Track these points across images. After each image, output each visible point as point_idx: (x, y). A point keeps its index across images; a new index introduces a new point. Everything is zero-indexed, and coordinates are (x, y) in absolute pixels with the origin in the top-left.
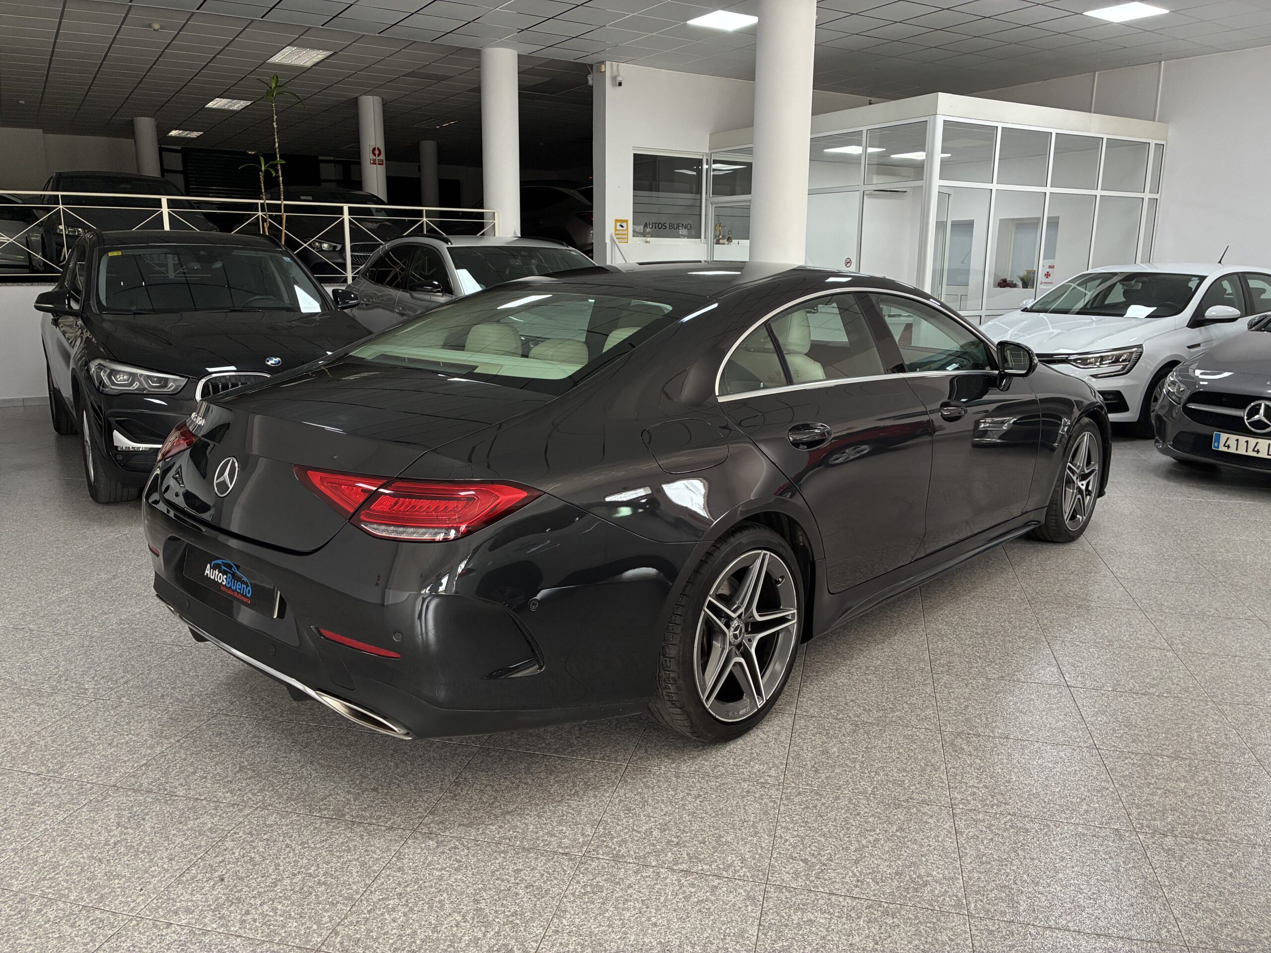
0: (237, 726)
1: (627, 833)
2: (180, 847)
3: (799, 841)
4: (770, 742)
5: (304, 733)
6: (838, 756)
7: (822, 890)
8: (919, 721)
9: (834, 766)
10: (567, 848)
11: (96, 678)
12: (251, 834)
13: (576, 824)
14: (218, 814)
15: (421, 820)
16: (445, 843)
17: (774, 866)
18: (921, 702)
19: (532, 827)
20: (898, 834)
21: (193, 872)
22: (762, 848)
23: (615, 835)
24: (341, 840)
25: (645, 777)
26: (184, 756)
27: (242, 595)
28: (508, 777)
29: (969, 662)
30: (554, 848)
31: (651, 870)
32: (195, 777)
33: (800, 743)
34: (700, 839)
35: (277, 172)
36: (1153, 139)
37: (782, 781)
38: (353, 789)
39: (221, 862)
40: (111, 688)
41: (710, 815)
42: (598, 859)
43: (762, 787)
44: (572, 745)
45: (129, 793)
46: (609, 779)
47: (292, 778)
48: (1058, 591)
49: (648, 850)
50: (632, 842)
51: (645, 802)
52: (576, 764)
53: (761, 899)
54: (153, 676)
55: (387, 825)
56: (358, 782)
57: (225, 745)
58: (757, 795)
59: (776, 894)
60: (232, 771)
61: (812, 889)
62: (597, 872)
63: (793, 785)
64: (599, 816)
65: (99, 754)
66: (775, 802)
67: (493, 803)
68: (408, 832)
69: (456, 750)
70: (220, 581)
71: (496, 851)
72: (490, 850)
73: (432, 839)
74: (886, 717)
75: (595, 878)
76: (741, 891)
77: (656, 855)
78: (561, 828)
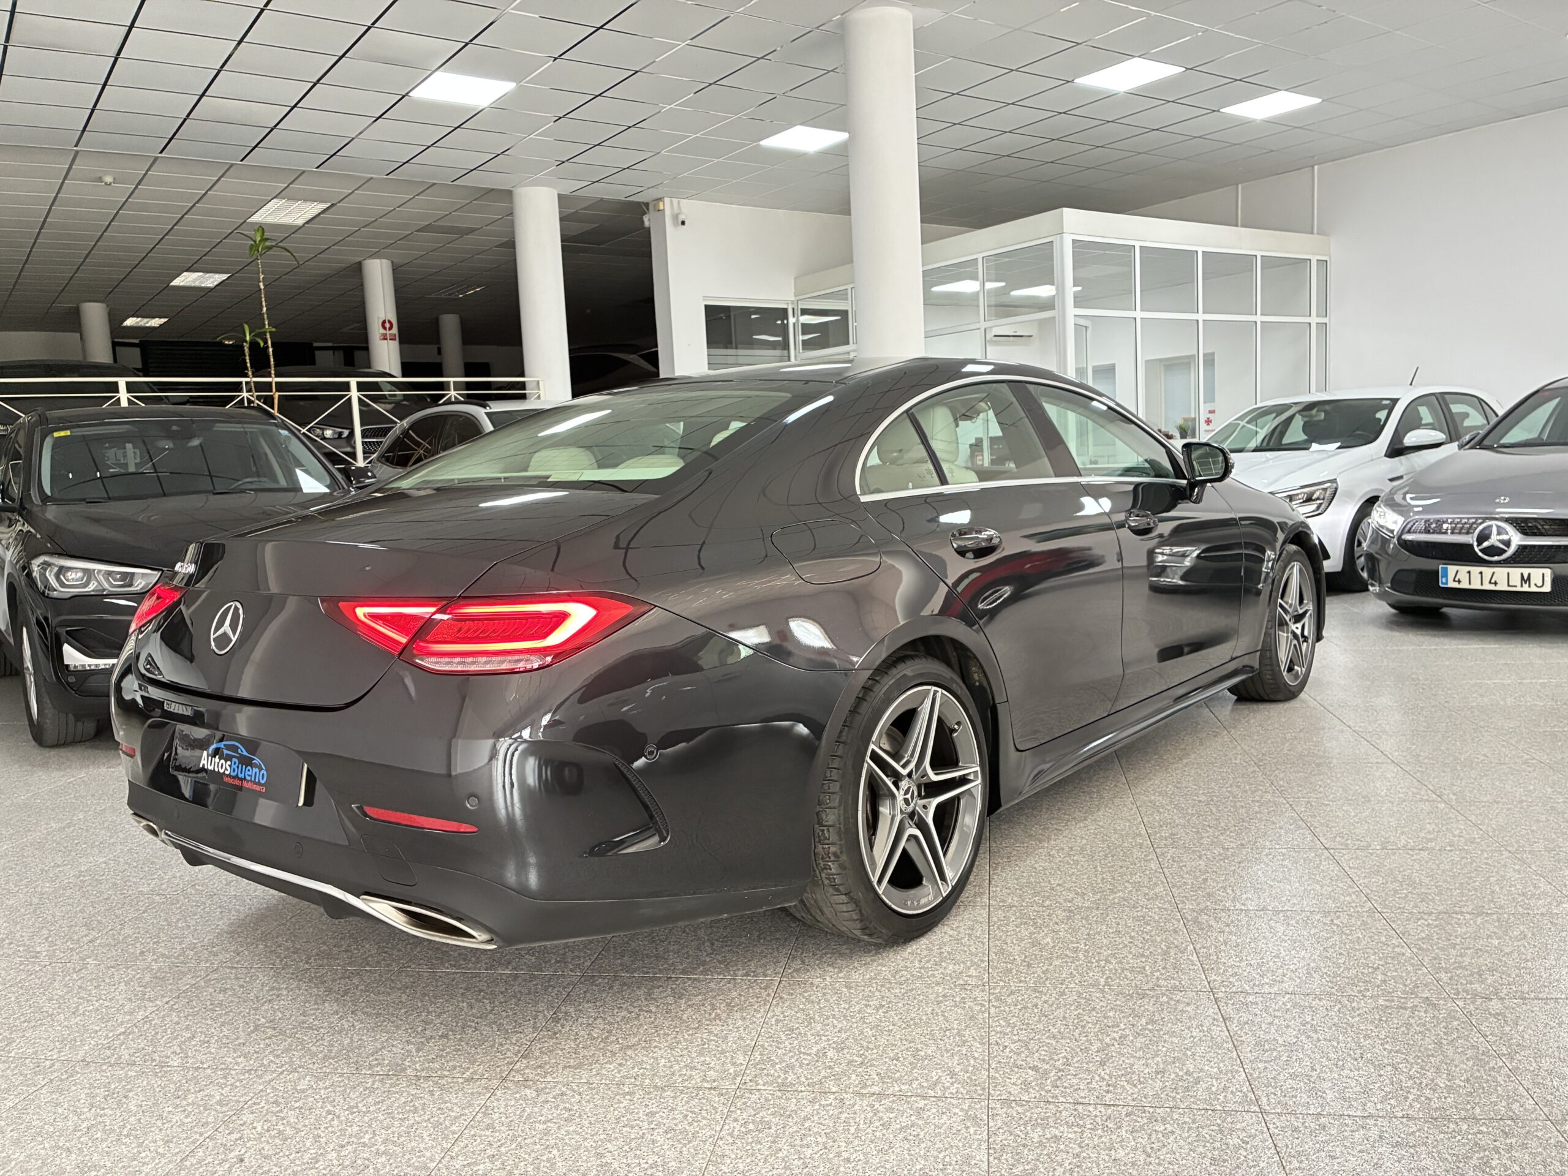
0: (248, 979)
1: (792, 1057)
2: (179, 1126)
3: (1022, 1047)
4: (962, 938)
5: (340, 979)
6: (1054, 947)
7: (1064, 1100)
8: (1148, 900)
9: (1051, 958)
10: (714, 1081)
11: (50, 939)
12: (277, 1103)
13: (723, 1052)
14: (229, 1083)
15: (511, 1067)
16: (547, 1090)
17: (996, 1078)
18: (1146, 880)
19: (663, 1060)
20: (1150, 1027)
21: (199, 1154)
22: (975, 1059)
23: (777, 1061)
24: (403, 1100)
25: (806, 992)
26: (176, 1019)
27: (254, 783)
28: (624, 1006)
29: (1198, 832)
30: (697, 1083)
31: (832, 1097)
32: (193, 1043)
33: (1001, 937)
34: (892, 1055)
35: (266, 342)
36: (1314, 254)
37: (986, 980)
38: (414, 1037)
39: (237, 1140)
40: (71, 949)
41: (899, 1027)
42: (759, 1090)
43: (961, 989)
44: (704, 963)
45: (104, 1067)
46: (758, 998)
47: (328, 1032)
48: (1289, 750)
49: (823, 1073)
50: (801, 1066)
51: (810, 1020)
52: (712, 984)
53: (986, 1117)
54: (127, 931)
55: (464, 1076)
56: (420, 1029)
57: (232, 1001)
58: (958, 999)
59: (1004, 1110)
60: (243, 1031)
61: (1050, 1100)
62: (759, 1105)
63: (1002, 984)
64: (752, 1040)
65: (60, 1025)
66: (982, 1005)
67: (607, 1038)
68: (495, 1081)
69: (549, 981)
70: (222, 771)
71: (618, 1094)
72: (610, 1093)
73: (530, 1087)
74: (1105, 899)
75: (758, 1114)
76: (957, 1111)
77: (835, 1079)
78: (703, 1059)
